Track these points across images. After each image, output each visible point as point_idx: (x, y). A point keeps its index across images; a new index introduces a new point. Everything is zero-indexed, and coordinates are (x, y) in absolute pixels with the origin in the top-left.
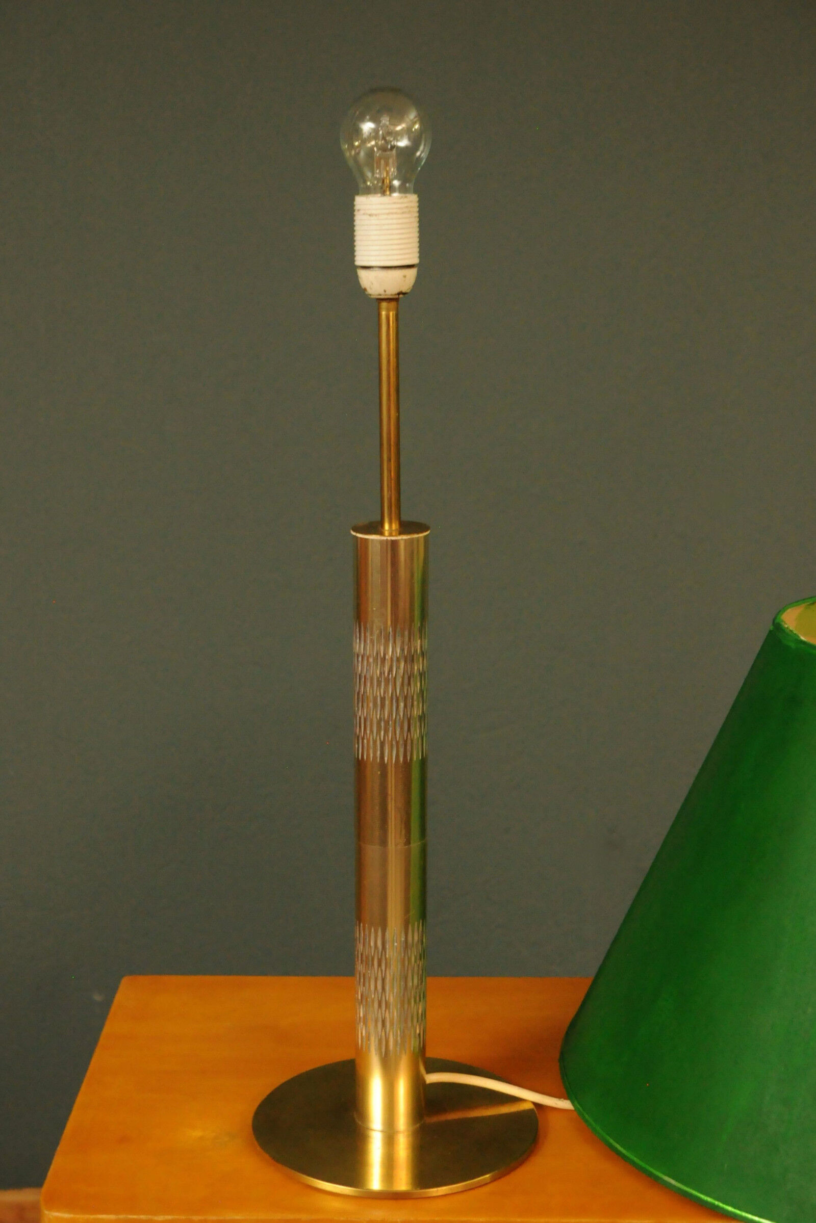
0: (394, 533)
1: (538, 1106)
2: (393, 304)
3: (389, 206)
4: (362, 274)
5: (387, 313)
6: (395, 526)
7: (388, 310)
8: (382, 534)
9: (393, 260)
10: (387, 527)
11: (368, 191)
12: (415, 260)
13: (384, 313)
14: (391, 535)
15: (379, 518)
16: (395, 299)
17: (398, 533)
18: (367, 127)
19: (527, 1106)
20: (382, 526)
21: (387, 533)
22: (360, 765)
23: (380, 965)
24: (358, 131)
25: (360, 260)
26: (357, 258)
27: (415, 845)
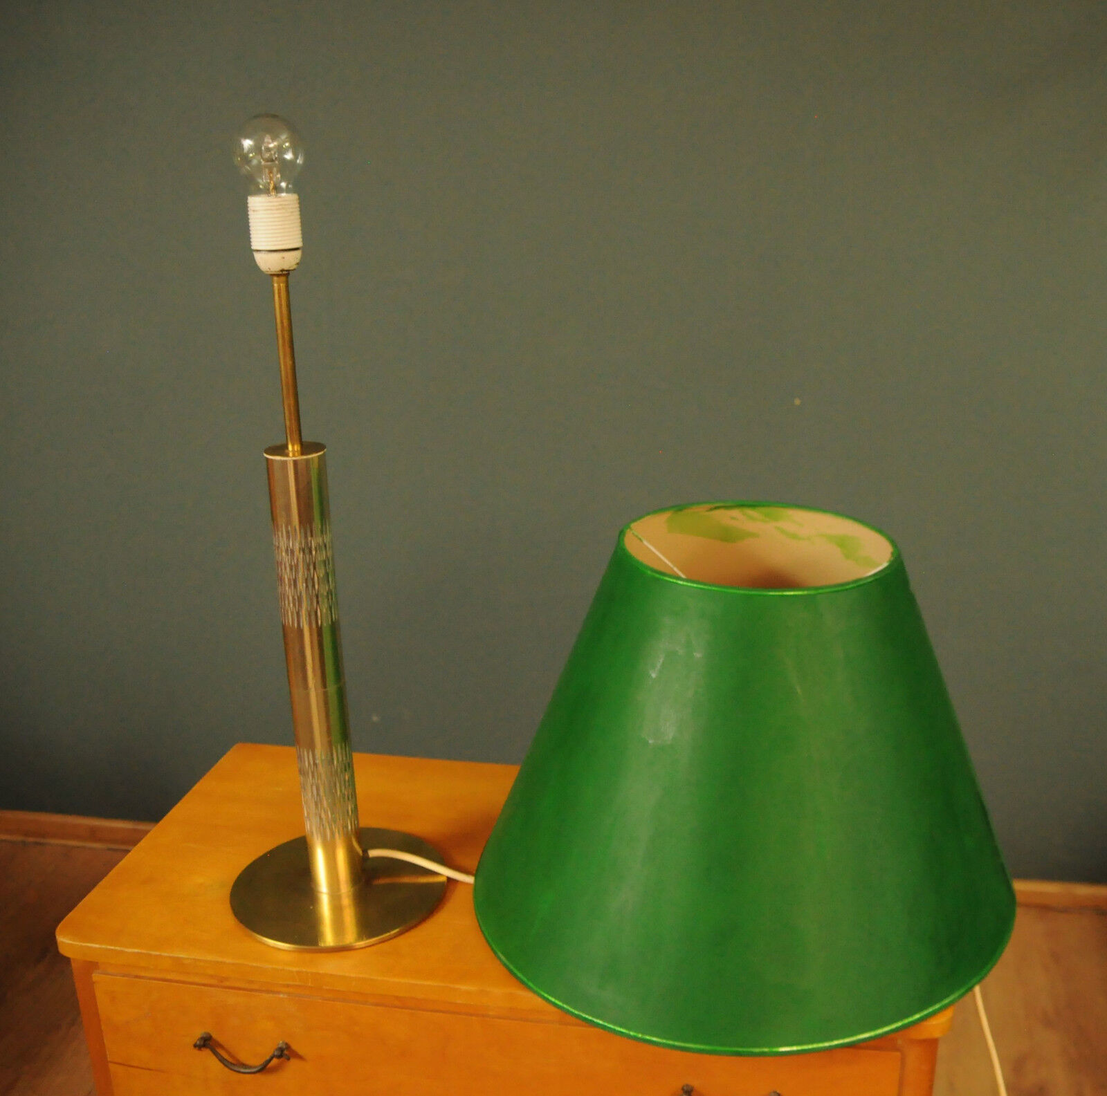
0: (296, 454)
1: (449, 879)
2: (283, 279)
3: (265, 204)
4: (257, 256)
5: (278, 285)
6: (297, 447)
7: (279, 284)
8: (287, 455)
9: (279, 245)
10: (290, 447)
11: (258, 192)
12: (298, 244)
13: (276, 285)
14: (294, 456)
15: (284, 442)
16: (285, 274)
17: (300, 453)
18: (247, 143)
19: (443, 879)
20: (287, 447)
21: (291, 454)
22: (284, 627)
23: (313, 776)
24: (241, 147)
25: (255, 246)
26: (252, 244)
27: (332, 688)
